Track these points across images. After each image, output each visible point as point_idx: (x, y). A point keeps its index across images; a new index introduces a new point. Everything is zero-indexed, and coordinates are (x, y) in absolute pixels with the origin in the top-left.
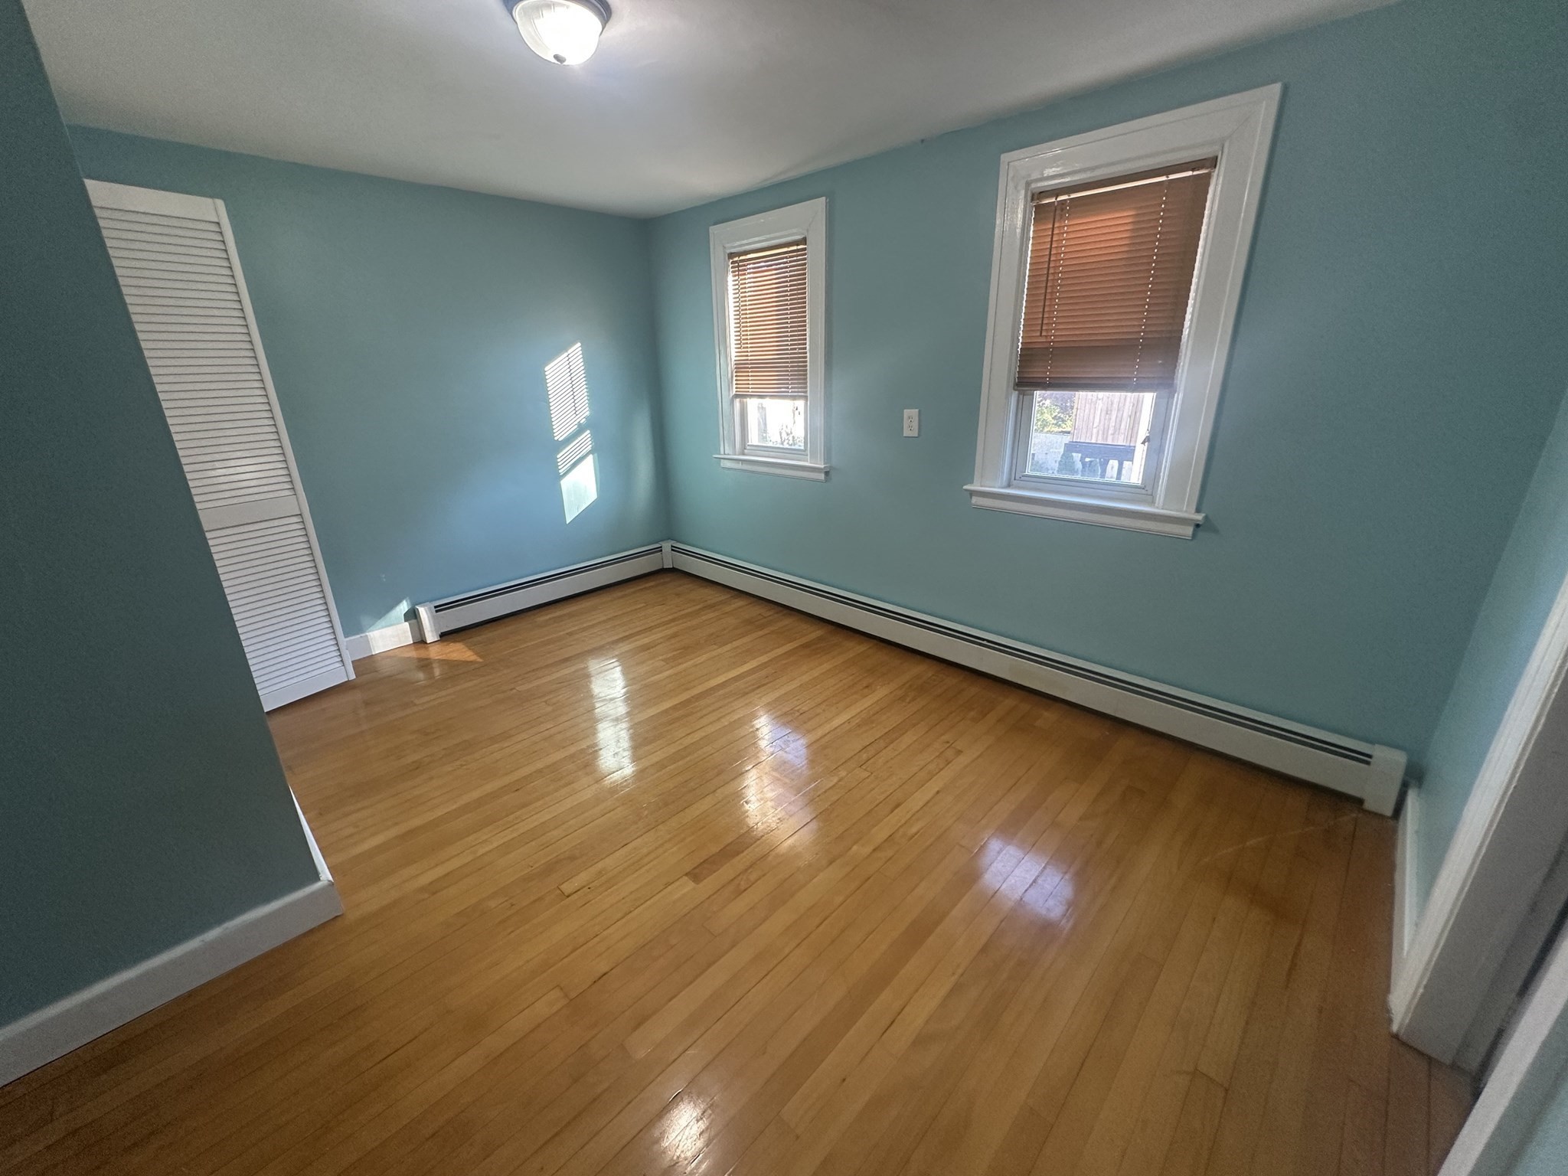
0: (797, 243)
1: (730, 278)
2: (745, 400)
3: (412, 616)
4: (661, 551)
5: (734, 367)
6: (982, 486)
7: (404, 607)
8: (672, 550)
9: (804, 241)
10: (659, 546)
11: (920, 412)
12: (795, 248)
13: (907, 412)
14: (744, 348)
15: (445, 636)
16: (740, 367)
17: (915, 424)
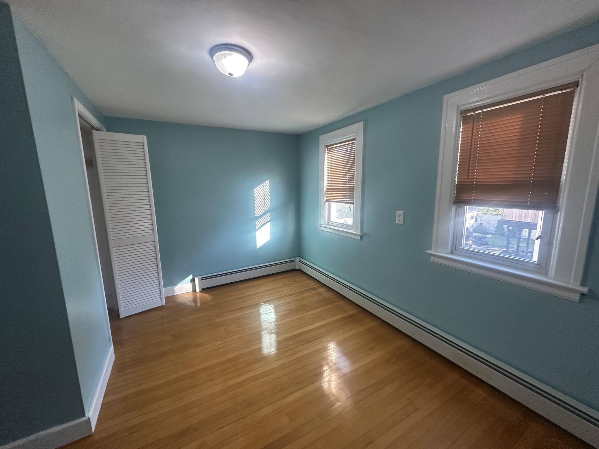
0: (352, 140)
1: (326, 155)
2: (330, 203)
3: (193, 281)
4: (295, 261)
5: (326, 189)
6: (436, 252)
7: (191, 277)
8: (299, 261)
9: (354, 139)
10: (294, 259)
11: (404, 213)
12: (351, 142)
13: (398, 213)
14: (330, 182)
15: (204, 290)
16: (328, 190)
17: (402, 218)
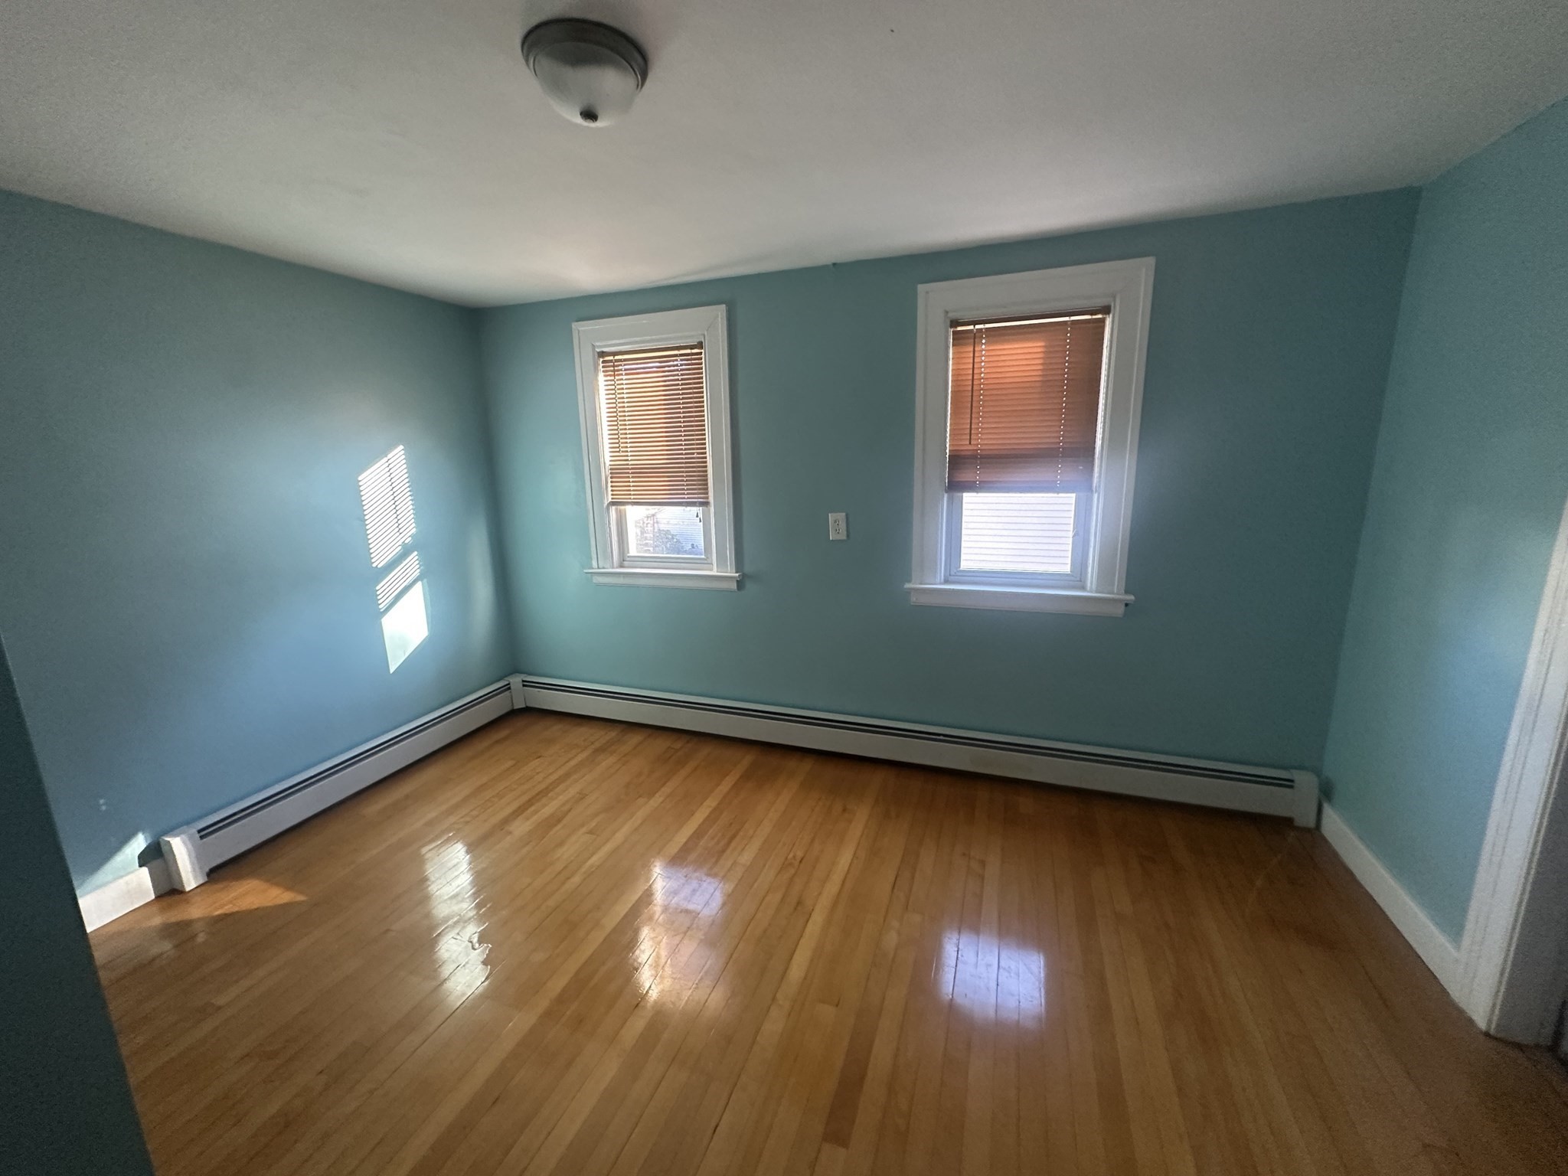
0: (692, 347)
1: (601, 377)
2: (622, 508)
3: (155, 856)
4: (509, 688)
5: (608, 472)
6: (921, 584)
7: (139, 843)
8: (524, 686)
9: (700, 345)
10: (507, 683)
11: (847, 515)
12: (689, 351)
13: (831, 517)
14: (623, 452)
15: (217, 874)
16: (615, 472)
17: (843, 526)
